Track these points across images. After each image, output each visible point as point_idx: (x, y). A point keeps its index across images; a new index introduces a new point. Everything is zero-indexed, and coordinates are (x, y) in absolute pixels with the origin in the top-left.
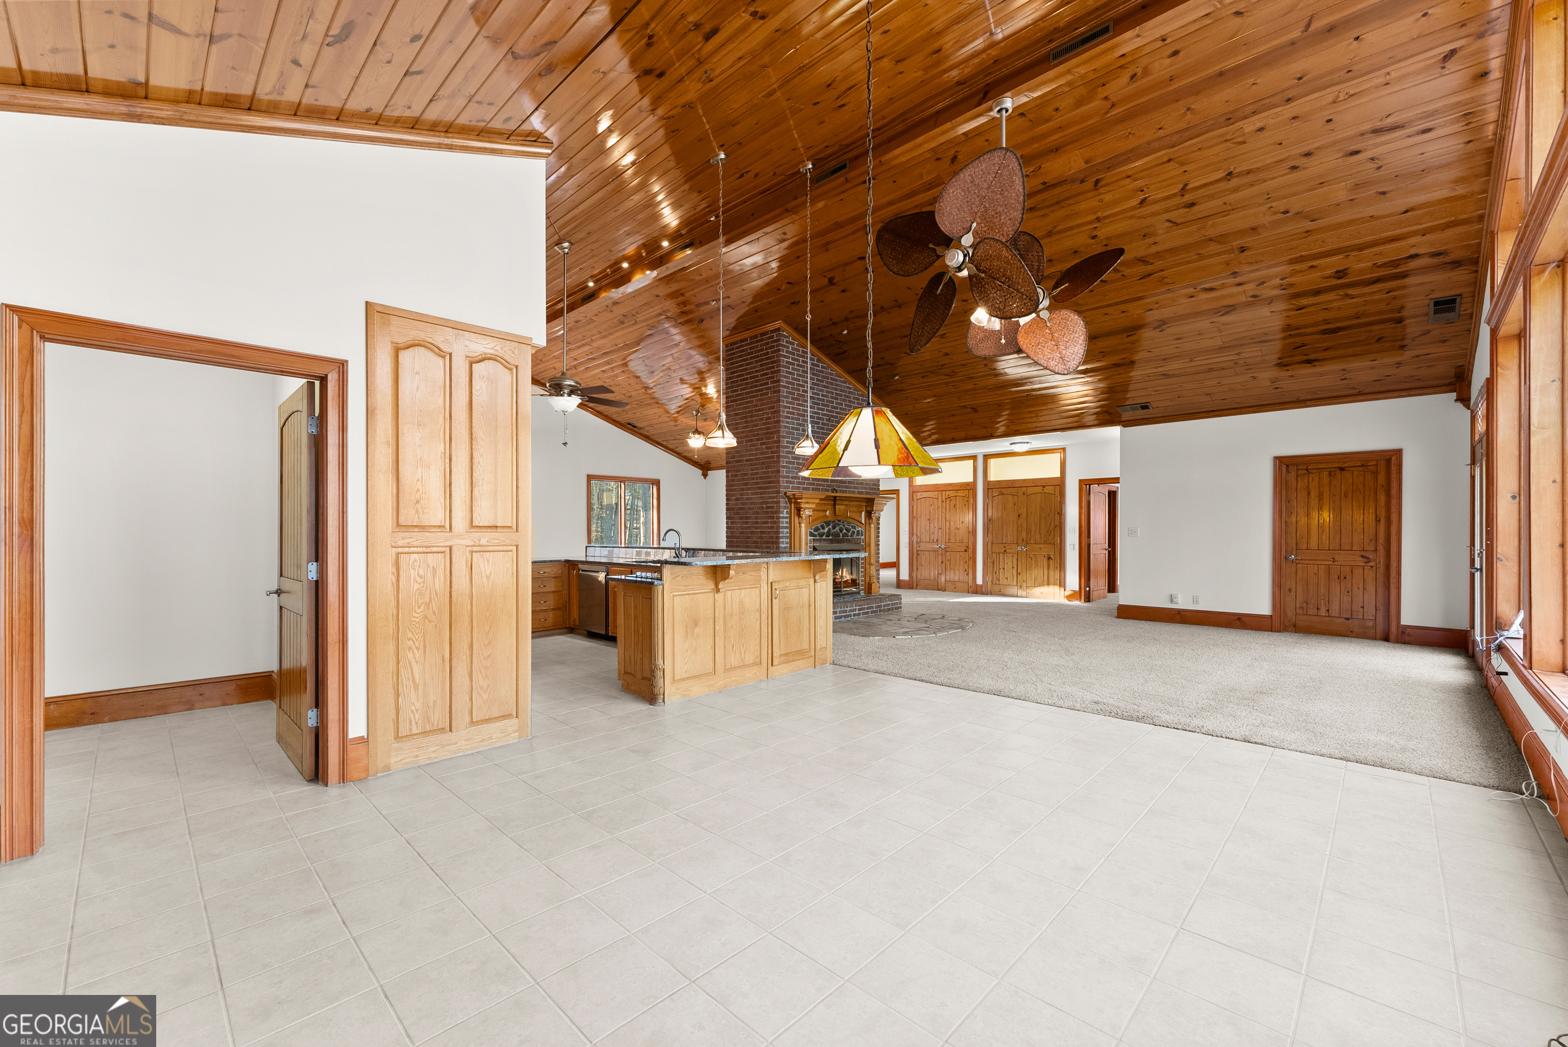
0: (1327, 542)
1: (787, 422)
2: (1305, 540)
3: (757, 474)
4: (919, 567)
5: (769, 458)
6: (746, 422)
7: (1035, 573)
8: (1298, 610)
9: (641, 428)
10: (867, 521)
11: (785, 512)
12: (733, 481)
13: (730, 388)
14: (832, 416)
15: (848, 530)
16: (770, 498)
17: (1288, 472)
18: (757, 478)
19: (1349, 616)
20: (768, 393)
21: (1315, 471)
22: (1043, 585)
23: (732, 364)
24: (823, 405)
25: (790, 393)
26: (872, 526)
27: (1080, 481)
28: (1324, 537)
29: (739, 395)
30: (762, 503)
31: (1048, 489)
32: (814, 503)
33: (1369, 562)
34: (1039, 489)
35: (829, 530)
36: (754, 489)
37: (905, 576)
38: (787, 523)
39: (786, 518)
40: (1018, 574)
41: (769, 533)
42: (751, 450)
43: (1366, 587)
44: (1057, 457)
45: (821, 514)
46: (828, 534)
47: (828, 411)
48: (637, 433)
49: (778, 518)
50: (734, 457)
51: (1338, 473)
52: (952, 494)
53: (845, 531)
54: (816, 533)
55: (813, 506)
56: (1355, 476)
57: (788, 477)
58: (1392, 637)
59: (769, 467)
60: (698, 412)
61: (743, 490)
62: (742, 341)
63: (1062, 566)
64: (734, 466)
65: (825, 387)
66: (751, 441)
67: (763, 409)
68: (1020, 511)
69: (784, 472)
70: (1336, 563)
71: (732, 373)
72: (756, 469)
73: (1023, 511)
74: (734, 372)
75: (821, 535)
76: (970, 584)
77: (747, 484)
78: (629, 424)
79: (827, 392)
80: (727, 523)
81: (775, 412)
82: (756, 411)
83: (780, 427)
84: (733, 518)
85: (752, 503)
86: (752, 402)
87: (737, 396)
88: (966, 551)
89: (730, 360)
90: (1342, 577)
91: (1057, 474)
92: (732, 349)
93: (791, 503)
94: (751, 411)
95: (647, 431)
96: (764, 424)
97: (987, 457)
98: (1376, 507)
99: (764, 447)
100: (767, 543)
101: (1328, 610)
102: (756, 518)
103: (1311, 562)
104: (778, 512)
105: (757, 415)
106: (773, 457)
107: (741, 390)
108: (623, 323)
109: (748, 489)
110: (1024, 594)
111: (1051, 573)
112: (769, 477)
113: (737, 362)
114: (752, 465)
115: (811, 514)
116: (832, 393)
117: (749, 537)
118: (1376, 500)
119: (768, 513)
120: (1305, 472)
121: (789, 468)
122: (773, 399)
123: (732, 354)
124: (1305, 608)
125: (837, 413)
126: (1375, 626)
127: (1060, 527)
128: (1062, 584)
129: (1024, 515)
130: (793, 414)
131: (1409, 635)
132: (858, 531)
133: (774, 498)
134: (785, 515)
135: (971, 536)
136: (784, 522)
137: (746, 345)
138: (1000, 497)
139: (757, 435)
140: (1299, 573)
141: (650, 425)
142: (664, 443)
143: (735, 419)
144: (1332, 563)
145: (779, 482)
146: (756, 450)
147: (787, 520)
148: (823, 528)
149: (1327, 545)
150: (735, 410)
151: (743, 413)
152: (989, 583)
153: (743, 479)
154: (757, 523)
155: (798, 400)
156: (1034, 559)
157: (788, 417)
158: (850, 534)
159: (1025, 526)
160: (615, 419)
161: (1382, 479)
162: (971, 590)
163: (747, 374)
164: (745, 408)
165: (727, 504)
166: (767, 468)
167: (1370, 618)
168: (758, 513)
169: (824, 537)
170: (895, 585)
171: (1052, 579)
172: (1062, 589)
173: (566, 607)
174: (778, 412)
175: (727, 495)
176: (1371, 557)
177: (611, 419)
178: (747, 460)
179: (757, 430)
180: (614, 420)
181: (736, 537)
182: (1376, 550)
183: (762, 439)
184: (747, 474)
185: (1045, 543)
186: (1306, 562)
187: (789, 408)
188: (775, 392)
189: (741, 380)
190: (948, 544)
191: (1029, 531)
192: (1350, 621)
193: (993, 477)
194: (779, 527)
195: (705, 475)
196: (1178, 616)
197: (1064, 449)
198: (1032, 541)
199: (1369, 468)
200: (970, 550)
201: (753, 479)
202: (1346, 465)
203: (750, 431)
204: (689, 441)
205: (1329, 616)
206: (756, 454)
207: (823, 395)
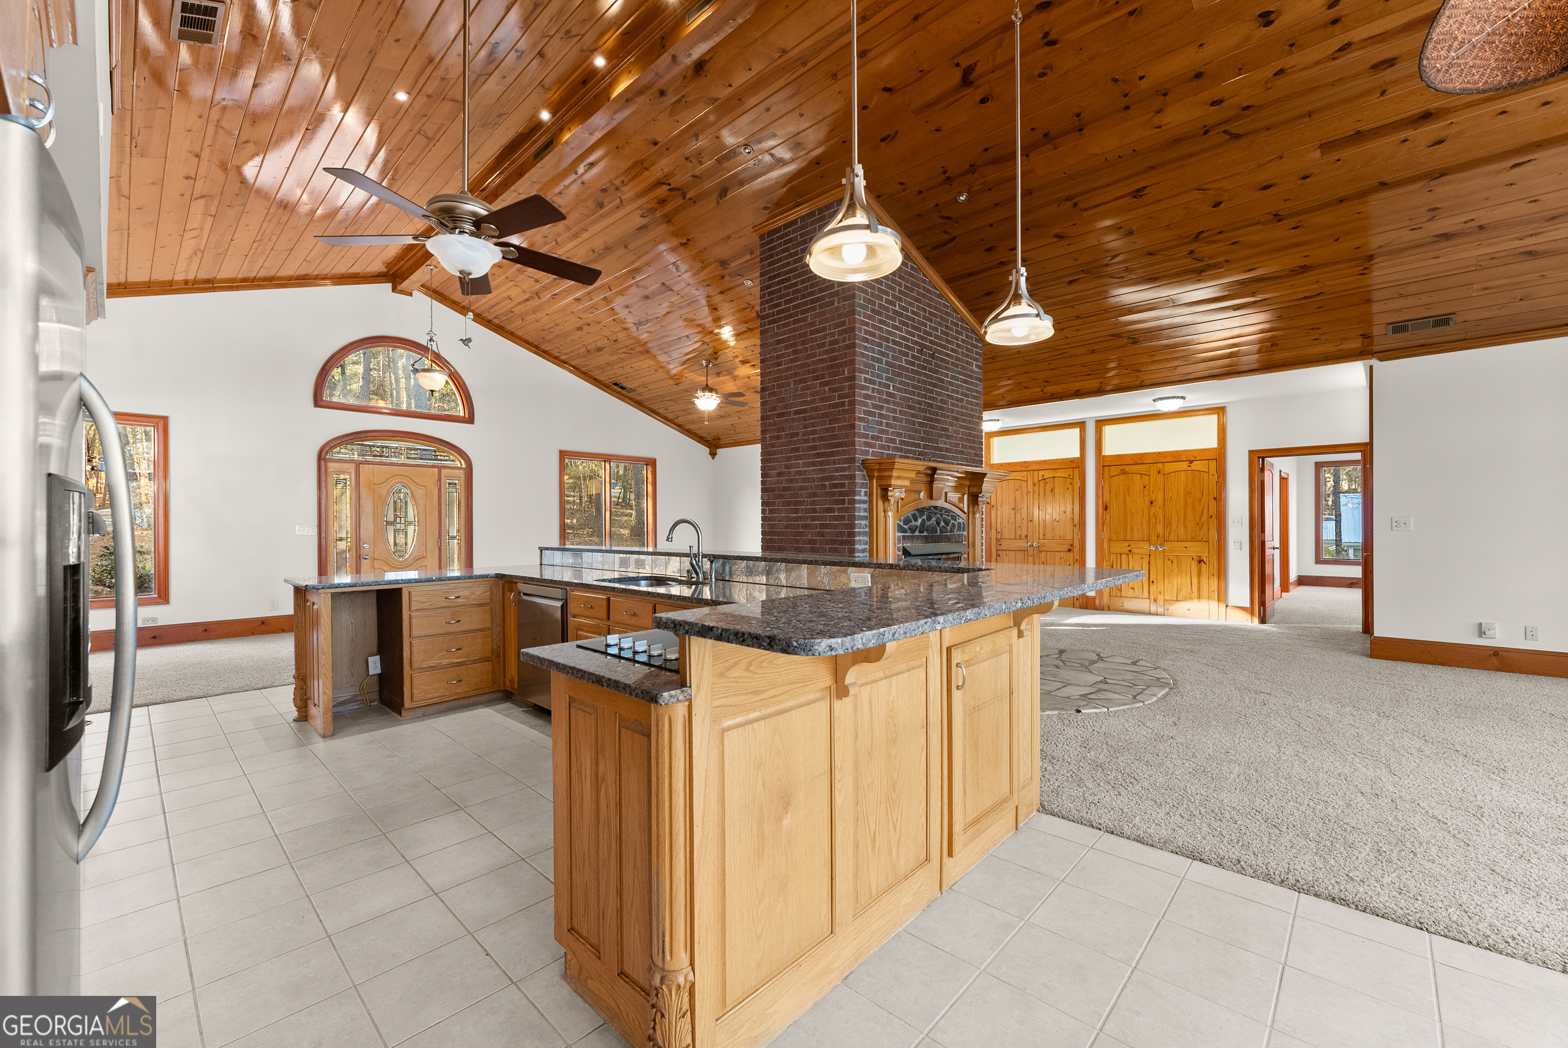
1: (866, 348)
3: (813, 432)
5: (835, 406)
6: (795, 352)
7: (1177, 581)
9: (631, 390)
10: (971, 509)
11: (862, 493)
12: (773, 445)
13: (767, 302)
14: (926, 347)
15: (947, 523)
16: (837, 470)
18: (814, 440)
20: (833, 303)
22: (1191, 598)
23: (770, 264)
24: (914, 327)
25: (869, 301)
26: (978, 515)
27: (1251, 452)
29: (783, 311)
30: (823, 479)
31: (1198, 465)
32: (907, 478)
34: (1184, 466)
35: (923, 522)
36: (808, 457)
38: (865, 510)
39: (864, 502)
41: (835, 526)
42: (803, 396)
44: (1214, 420)
45: (913, 496)
46: (922, 529)
47: (920, 337)
48: (626, 397)
49: (853, 502)
50: (774, 409)
52: (1048, 474)
53: (942, 524)
54: (906, 527)
55: (907, 483)
57: (866, 436)
59: (836, 421)
60: (709, 362)
61: (789, 459)
62: (786, 226)
63: (1221, 573)
64: (775, 424)
65: (916, 300)
66: (804, 381)
67: (824, 329)
68: (1154, 497)
69: (860, 427)
71: (770, 279)
72: (813, 425)
73: (1158, 497)
74: (775, 277)
75: (913, 530)
77: (797, 450)
78: (616, 384)
79: (919, 308)
80: (763, 511)
81: (845, 331)
82: (812, 333)
83: (854, 354)
84: (773, 504)
85: (804, 480)
86: (805, 319)
87: (779, 312)
88: (1069, 550)
89: (766, 258)
91: (1212, 443)
92: (772, 241)
93: (871, 478)
94: (805, 334)
95: (640, 394)
96: (827, 352)
97: (1101, 423)
99: (826, 389)
100: (833, 542)
102: (813, 503)
104: (854, 493)
105: (815, 340)
106: (843, 404)
107: (786, 302)
108: (601, 205)
109: (799, 457)
110: (1160, 610)
111: (1204, 582)
112: (836, 437)
113: (780, 260)
114: (805, 419)
115: (903, 496)
116: (925, 311)
117: (800, 534)
119: (833, 494)
121: (867, 421)
122: (842, 311)
123: (770, 249)
125: (931, 342)
127: (1220, 519)
128: (1221, 596)
129: (1160, 502)
130: (873, 335)
132: (959, 523)
133: (843, 470)
134: (863, 498)
135: (1076, 530)
136: (861, 510)
137: (795, 231)
138: (1122, 477)
139: (814, 371)
141: (644, 386)
142: (661, 411)
143: (776, 350)
145: (853, 443)
146: (812, 395)
147: (866, 506)
148: (916, 520)
150: (777, 335)
151: (789, 339)
152: (1106, 596)
153: (789, 443)
154: (814, 511)
155: (880, 314)
156: (1175, 563)
157: (867, 340)
158: (949, 528)
159: (1160, 516)
160: (597, 377)
162: (1077, 603)
163: (795, 277)
164: (794, 330)
165: (763, 483)
166: (831, 421)
168: (815, 495)
169: (917, 533)
171: (1204, 592)
172: (1223, 606)
173: (498, 656)
174: (853, 329)
175: (763, 468)
177: (591, 377)
178: (797, 413)
179: (814, 363)
180: (595, 379)
181: (779, 534)
183: (823, 376)
184: (796, 434)
185: (1193, 540)
187: (867, 324)
188: (845, 299)
189: (786, 288)
190: (1042, 541)
191: (1167, 524)
193: (1110, 449)
194: (853, 518)
195: (713, 455)
196: (1494, 658)
197: (1224, 408)
198: (1172, 537)
200: (1076, 550)
201: (806, 441)
203: (802, 366)
204: (697, 401)
206: (813, 401)
207: (913, 312)
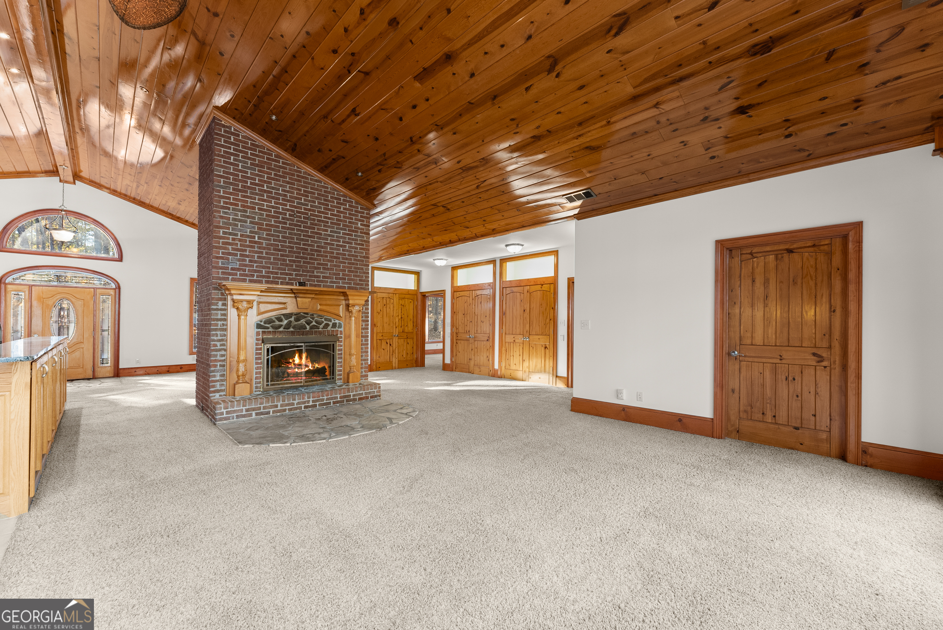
0: (774, 336)
1: (226, 213)
2: (749, 335)
3: (206, 266)
4: (458, 353)
7: (535, 360)
8: (741, 413)
10: (346, 314)
11: (220, 304)
12: (200, 275)
14: (299, 212)
15: (319, 323)
17: (731, 257)
18: (206, 271)
19: (798, 425)
20: (210, 185)
21: (760, 255)
22: (541, 372)
24: (284, 200)
25: (231, 184)
26: (353, 318)
27: (568, 279)
28: (770, 331)
29: (202, 191)
30: (207, 295)
31: (545, 287)
32: (252, 295)
33: (822, 361)
34: (539, 287)
35: (290, 322)
37: (448, 361)
38: (223, 315)
39: (222, 310)
40: (523, 361)
41: (208, 325)
42: (205, 244)
43: (818, 390)
44: (551, 259)
45: (277, 306)
46: (288, 327)
47: (293, 206)
49: (211, 310)
51: (786, 256)
52: (479, 292)
53: (314, 324)
54: (267, 326)
56: (805, 259)
57: (224, 268)
58: (850, 456)
63: (555, 355)
65: (289, 183)
66: (205, 234)
67: (209, 202)
68: (525, 307)
69: (218, 262)
70: (783, 361)
72: (206, 262)
73: (527, 307)
75: (276, 327)
76: (491, 368)
77: (203, 278)
79: (292, 188)
81: (212, 203)
82: (207, 204)
83: (214, 217)
84: (199, 311)
85: (204, 296)
86: (206, 196)
88: (488, 340)
90: (790, 378)
91: (552, 274)
93: (227, 295)
96: (209, 216)
97: (502, 261)
98: (830, 295)
99: (208, 239)
101: (774, 416)
102: (205, 310)
103: (756, 360)
104: (211, 304)
105: (207, 208)
106: (210, 248)
109: (203, 282)
110: (527, 378)
111: (547, 360)
114: (205, 258)
115: (252, 306)
116: (299, 190)
118: (830, 287)
119: (208, 305)
120: (750, 256)
121: (226, 259)
122: (211, 190)
124: (749, 413)
125: (307, 209)
126: (829, 440)
127: (554, 321)
128: (555, 371)
129: (528, 310)
130: (235, 205)
131: (871, 456)
132: (334, 324)
133: (210, 289)
134: (221, 307)
135: (491, 328)
136: (218, 315)
138: (511, 294)
139: (207, 228)
140: (743, 373)
144: (779, 361)
145: (212, 273)
147: (224, 312)
148: (280, 321)
149: (774, 340)
152: (503, 368)
153: (202, 273)
154: (205, 315)
155: (244, 192)
156: (534, 348)
157: (228, 208)
158: (321, 326)
159: (528, 319)
161: (837, 260)
162: (490, 374)
164: (204, 203)
167: (823, 429)
168: (205, 305)
169: (281, 329)
170: (442, 367)
171: (548, 367)
172: (554, 376)
176: (824, 355)
178: (203, 254)
179: (207, 223)
182: (830, 347)
183: (208, 232)
184: (203, 268)
185: (543, 334)
186: (750, 359)
187: (227, 198)
188: (211, 182)
189: (203, 176)
190: (476, 335)
191: (531, 324)
192: (800, 431)
193: (507, 278)
194: (211, 319)
196: (623, 412)
197: (557, 251)
198: (533, 333)
199: (822, 248)
200: (491, 340)
202: (795, 246)
203: (205, 225)
205: (776, 423)
206: (206, 247)
207: (285, 191)
